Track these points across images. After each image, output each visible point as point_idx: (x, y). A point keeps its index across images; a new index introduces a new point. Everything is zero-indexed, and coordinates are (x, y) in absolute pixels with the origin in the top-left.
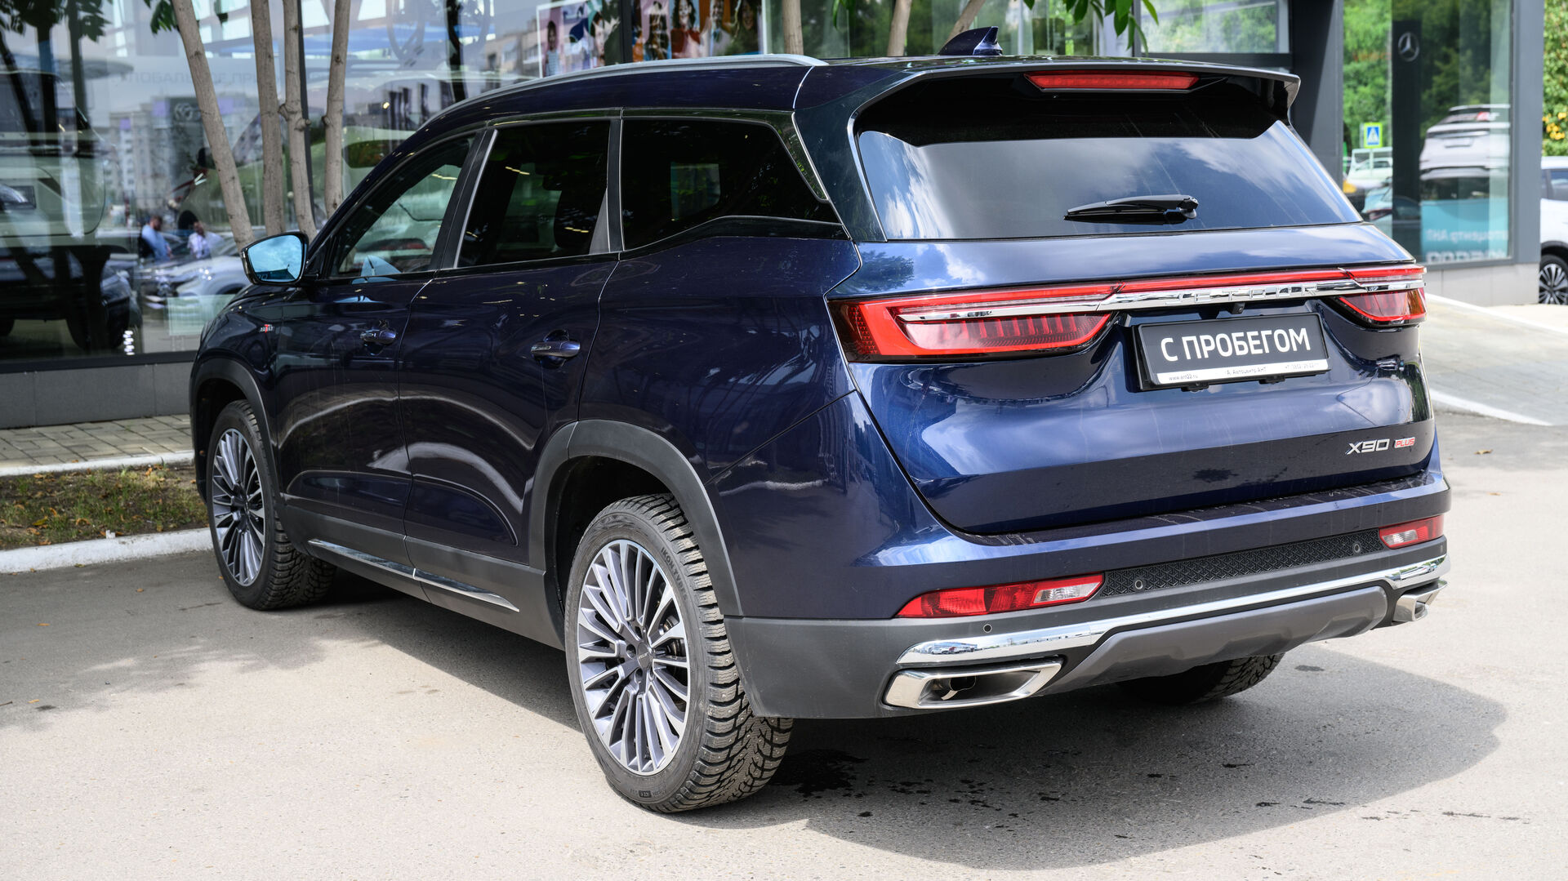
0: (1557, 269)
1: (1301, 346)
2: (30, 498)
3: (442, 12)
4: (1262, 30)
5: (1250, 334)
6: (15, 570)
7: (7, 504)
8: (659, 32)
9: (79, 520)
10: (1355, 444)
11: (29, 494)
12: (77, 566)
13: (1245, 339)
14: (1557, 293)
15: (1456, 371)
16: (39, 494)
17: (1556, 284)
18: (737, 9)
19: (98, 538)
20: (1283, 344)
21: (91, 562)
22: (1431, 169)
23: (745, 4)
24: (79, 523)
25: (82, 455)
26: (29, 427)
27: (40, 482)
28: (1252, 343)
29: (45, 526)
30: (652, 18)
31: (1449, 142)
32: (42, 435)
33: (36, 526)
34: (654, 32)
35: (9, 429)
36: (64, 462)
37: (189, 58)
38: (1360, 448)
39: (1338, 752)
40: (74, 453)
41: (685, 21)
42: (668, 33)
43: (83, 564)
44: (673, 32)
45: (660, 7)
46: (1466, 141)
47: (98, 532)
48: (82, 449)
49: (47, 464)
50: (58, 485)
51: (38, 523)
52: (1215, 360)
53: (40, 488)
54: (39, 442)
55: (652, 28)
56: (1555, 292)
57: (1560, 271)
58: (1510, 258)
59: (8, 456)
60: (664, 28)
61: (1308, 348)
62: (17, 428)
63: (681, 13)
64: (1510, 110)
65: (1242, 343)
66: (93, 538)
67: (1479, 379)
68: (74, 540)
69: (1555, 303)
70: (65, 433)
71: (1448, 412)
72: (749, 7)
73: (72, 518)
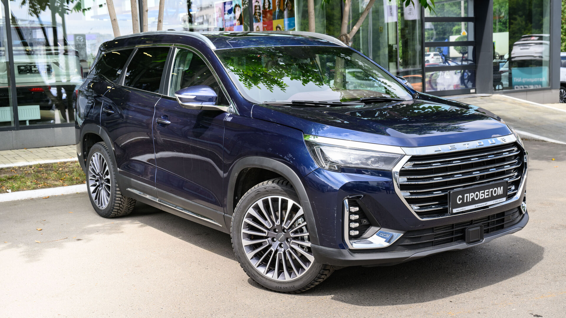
0: (563, 91)
2: (57, 170)
3: (186, 4)
4: (451, 9)
6: (56, 195)
7: (51, 172)
8: (258, 11)
9: (76, 177)
11: (57, 169)
12: (77, 193)
14: (564, 99)
15: (535, 126)
16: (61, 169)
17: (563, 96)
18: (285, 3)
19: (83, 183)
21: (81, 192)
22: (515, 57)
23: (289, 1)
24: (76, 179)
25: (73, 156)
26: (53, 147)
27: (60, 165)
29: (65, 180)
30: (256, 6)
31: (522, 47)
32: (58, 149)
33: (62, 180)
34: (256, 11)
35: (46, 147)
36: (67, 158)
37: (112, 21)
39: (519, 253)
40: (69, 155)
41: (267, 7)
42: (261, 11)
43: (79, 192)
44: (263, 11)
45: (258, 2)
46: (527, 47)
47: (83, 182)
48: (72, 154)
49: (62, 159)
50: (66, 166)
51: (62, 178)
53: (60, 167)
54: (57, 151)
55: (255, 10)
56: (563, 99)
57: (564, 92)
58: (550, 87)
59: (48, 156)
60: (260, 9)
62: (49, 147)
63: (265, 4)
64: (550, 37)
66: (81, 184)
67: (543, 129)
68: (75, 184)
69: (563, 103)
70: (65, 148)
71: (534, 140)
72: (290, 2)
73: (73, 177)
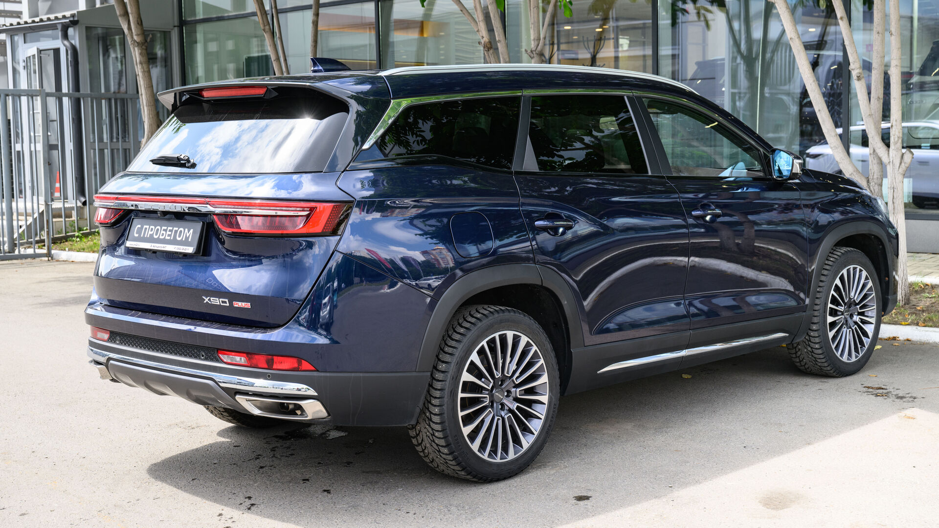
1: (187, 238)
5: (169, 228)
10: (207, 297)
13: (165, 230)
20: (179, 237)
28: (169, 233)
38: (209, 300)
52: (151, 240)
61: (190, 240)
65: (164, 232)
